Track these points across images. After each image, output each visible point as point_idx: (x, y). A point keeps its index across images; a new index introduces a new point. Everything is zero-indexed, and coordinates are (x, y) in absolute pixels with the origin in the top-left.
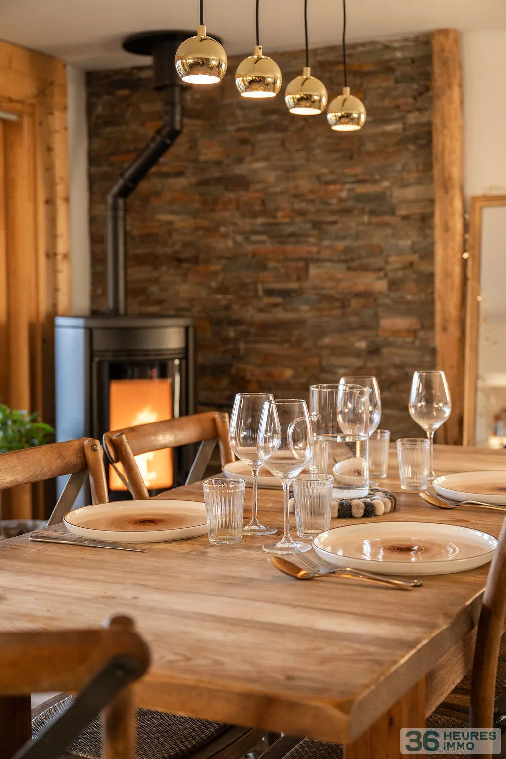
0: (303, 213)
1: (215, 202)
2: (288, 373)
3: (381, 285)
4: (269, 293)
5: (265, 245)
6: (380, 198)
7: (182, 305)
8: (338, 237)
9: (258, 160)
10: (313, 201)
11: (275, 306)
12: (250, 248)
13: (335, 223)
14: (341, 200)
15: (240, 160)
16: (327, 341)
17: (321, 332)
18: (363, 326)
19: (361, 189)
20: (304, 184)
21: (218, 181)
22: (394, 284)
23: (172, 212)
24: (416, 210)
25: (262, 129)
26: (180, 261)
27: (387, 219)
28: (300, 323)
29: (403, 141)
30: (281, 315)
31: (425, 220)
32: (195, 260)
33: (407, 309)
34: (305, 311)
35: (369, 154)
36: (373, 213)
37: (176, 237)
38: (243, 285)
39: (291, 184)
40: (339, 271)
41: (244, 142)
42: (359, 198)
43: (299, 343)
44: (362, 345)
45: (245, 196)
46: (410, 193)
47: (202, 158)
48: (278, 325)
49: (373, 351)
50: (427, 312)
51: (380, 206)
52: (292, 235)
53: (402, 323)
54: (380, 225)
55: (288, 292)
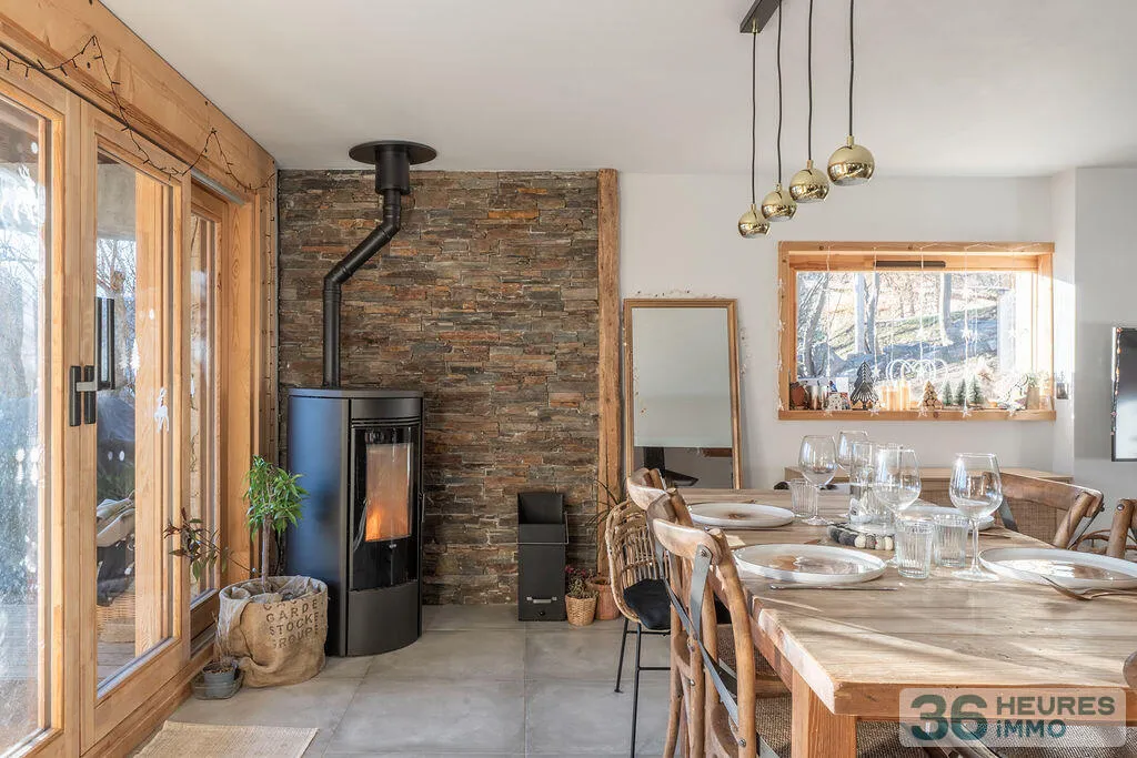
0: (484, 305)
1: (406, 291)
2: (471, 436)
3: (552, 366)
4: (455, 370)
5: (448, 329)
6: (554, 296)
7: (372, 379)
8: (515, 327)
9: (447, 259)
10: (495, 296)
11: (460, 381)
12: (435, 333)
13: (513, 314)
14: (518, 296)
15: (429, 259)
16: (506, 410)
17: (499, 402)
18: (536, 399)
19: (535, 288)
20: (487, 282)
21: (409, 275)
22: (561, 365)
23: (362, 299)
24: (583, 307)
25: (450, 233)
26: (371, 342)
27: (556, 313)
28: (482, 395)
29: (572, 252)
30: (464, 388)
31: (588, 316)
32: (384, 340)
33: (575, 384)
34: (488, 386)
35: (543, 261)
36: (545, 308)
37: (366, 321)
38: (431, 364)
39: (475, 281)
40: (516, 353)
41: (433, 243)
42: (533, 295)
43: (480, 413)
44: (535, 413)
45: (433, 290)
46: (578, 294)
47: (393, 254)
48: (461, 397)
49: (545, 418)
50: (588, 387)
51: (551, 303)
52: (475, 322)
53: (568, 396)
54: (551, 318)
55: (471, 370)
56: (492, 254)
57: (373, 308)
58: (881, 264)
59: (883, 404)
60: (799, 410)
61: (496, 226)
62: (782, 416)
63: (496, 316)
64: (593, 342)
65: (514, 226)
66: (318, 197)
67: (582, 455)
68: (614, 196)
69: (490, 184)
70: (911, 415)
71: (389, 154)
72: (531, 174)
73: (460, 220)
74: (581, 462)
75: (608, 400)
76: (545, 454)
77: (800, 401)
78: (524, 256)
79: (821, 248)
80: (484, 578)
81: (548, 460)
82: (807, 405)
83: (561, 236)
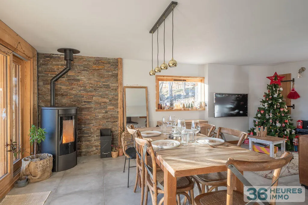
0: (92, 87)
1: (72, 84)
2: (89, 117)
3: (108, 101)
4: (85, 102)
5: (83, 92)
6: (108, 85)
7: (63, 104)
8: (99, 92)
9: (83, 76)
10: (94, 85)
11: (86, 104)
12: (79, 93)
13: (99, 89)
14: (100, 85)
15: (78, 76)
16: (97, 111)
17: (95, 109)
18: (104, 108)
19: (104, 83)
20: (92, 82)
21: (73, 80)
22: (110, 101)
23: (61, 85)
24: (115, 88)
25: (83, 70)
26: (63, 95)
27: (109, 89)
28: (91, 108)
29: (112, 76)
30: (87, 106)
31: (116, 90)
32: (66, 95)
33: (113, 105)
34: (93, 105)
35: (106, 77)
36: (106, 88)
37: (62, 90)
38: (79, 100)
39: (89, 82)
40: (99, 98)
41: (79, 72)
42: (104, 85)
43: (91, 111)
44: (104, 111)
45: (79, 83)
46: (113, 85)
47: (69, 75)
48: (86, 108)
49: (106, 112)
50: (116, 105)
51: (108, 87)
52: (90, 91)
53: (112, 107)
54: (107, 90)
55: (89, 102)
56: (94, 76)
57: (63, 87)
58: (175, 80)
59: (175, 108)
60: (160, 109)
61: (94, 69)
62: (157, 111)
63: (95, 89)
64: (117, 95)
65: (99, 69)
66: (48, 60)
67: (114, 120)
68: (121, 64)
69: (93, 60)
70: (180, 110)
71: (68, 51)
72: (103, 58)
73: (86, 67)
74: (114, 122)
75: (120, 108)
76: (106, 120)
77: (160, 108)
78: (101, 76)
79: (164, 77)
80: (92, 149)
81: (107, 122)
82: (161, 108)
83: (110, 72)
